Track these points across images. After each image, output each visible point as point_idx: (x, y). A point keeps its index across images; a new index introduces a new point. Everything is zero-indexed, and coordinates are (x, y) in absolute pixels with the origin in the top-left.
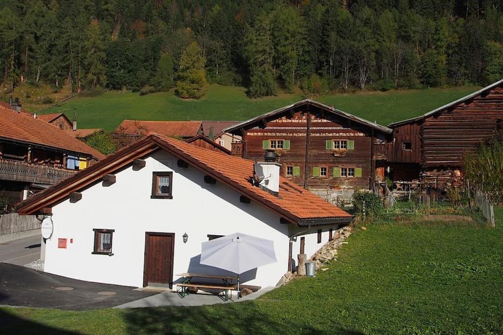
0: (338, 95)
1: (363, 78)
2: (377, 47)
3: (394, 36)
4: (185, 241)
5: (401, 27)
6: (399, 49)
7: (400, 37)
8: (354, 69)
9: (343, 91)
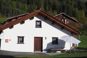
0: (3, 18)
1: (9, 15)
2: (12, 9)
3: (16, 7)
4: (46, 39)
5: (17, 5)
6: (17, 9)
7: (17, 7)
8: (7, 13)
9: (5, 17)
